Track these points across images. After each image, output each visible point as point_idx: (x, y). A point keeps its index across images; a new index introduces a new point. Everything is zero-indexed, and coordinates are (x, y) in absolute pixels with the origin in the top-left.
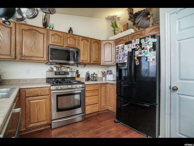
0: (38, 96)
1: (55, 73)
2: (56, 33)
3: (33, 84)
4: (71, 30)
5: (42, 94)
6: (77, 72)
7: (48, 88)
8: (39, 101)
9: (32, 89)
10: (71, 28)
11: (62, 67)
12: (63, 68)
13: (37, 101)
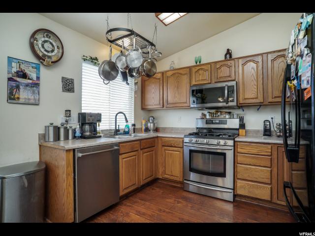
0: (172, 146)
1: (206, 121)
2: (200, 68)
3: (171, 133)
4: (229, 53)
5: (175, 144)
6: (241, 119)
7: (181, 140)
8: (173, 152)
9: (167, 139)
10: (228, 50)
11: (217, 112)
12: (219, 114)
13: (171, 152)
